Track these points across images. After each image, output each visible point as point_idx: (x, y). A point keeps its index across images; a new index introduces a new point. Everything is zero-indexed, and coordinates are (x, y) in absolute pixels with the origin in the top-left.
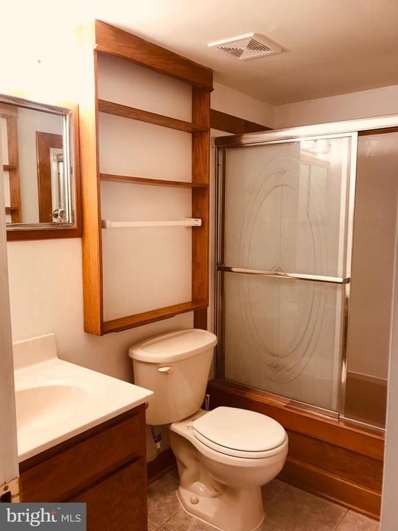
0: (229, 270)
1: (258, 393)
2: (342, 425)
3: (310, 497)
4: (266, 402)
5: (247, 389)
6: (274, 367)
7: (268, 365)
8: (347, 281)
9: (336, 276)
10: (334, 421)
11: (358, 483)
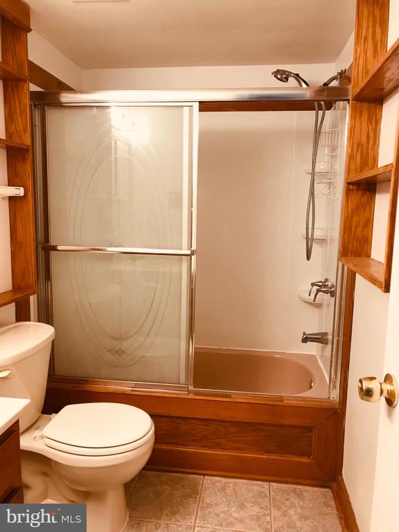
0: (54, 248)
1: (97, 383)
2: (192, 396)
3: (165, 476)
4: (111, 391)
5: (85, 381)
6: (116, 352)
7: (109, 351)
8: (193, 253)
9: (181, 249)
10: (185, 394)
11: (210, 448)
